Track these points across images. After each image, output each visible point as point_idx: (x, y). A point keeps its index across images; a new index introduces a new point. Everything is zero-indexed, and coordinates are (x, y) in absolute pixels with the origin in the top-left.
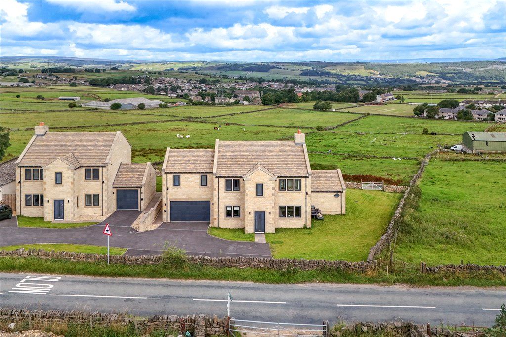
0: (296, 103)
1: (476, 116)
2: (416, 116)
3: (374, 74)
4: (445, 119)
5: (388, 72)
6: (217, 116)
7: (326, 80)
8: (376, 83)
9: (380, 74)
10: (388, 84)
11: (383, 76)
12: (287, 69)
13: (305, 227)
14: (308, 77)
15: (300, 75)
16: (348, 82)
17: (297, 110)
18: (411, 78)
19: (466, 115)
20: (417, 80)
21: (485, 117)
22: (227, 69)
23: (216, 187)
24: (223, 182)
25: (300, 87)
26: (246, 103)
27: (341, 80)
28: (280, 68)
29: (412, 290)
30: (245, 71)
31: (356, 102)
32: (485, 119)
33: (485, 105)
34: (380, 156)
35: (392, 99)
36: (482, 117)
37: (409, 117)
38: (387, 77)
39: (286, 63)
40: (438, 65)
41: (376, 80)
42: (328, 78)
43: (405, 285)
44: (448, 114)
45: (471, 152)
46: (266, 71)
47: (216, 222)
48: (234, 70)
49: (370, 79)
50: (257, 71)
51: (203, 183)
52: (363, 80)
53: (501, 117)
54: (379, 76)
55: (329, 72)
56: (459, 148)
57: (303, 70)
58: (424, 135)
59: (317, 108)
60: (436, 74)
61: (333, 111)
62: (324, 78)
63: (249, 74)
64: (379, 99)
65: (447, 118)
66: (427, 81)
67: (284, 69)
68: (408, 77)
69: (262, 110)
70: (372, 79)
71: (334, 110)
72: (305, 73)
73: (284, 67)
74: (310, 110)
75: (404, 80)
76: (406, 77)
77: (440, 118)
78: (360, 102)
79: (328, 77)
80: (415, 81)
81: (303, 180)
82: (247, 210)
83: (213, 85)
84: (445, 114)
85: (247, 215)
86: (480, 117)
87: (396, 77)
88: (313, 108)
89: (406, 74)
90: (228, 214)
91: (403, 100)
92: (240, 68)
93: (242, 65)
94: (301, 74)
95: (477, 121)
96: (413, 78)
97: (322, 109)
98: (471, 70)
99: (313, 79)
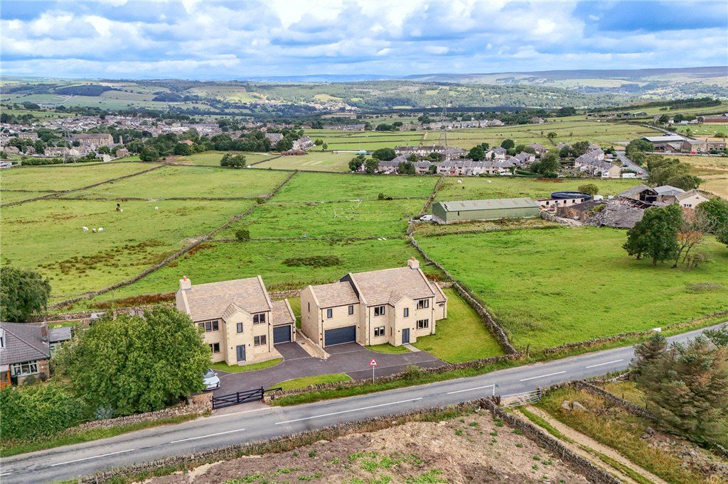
0: (187, 155)
1: (417, 170)
2: (353, 172)
3: (260, 98)
4: (386, 175)
5: (278, 96)
6: (91, 187)
7: (194, 107)
8: (264, 112)
9: (268, 99)
10: (281, 114)
11: (273, 102)
12: (132, 92)
13: (431, 334)
14: (166, 103)
15: (153, 100)
16: (226, 111)
17: (197, 168)
18: (308, 104)
19: (408, 168)
20: (317, 106)
21: (427, 170)
22: (28, 92)
23: (367, 314)
24: (373, 310)
25: (167, 124)
26: (107, 158)
27: (216, 108)
28: (120, 90)
29: (547, 364)
30: (60, 94)
31: (267, 151)
32: (427, 173)
33: (419, 151)
34: (364, 237)
35: (310, 145)
36: (424, 170)
37: (345, 173)
38: (278, 103)
39: (127, 81)
40: (341, 86)
41: (264, 108)
42: (196, 105)
43: (540, 363)
44: (388, 168)
45: (443, 222)
46: (98, 95)
47: (367, 342)
48: (39, 93)
49: (255, 106)
50: (81, 95)
51: (351, 312)
52: (246, 108)
53: (443, 169)
54: (267, 101)
55: (197, 96)
56: (429, 217)
57: (157, 94)
58: (380, 201)
59: (225, 164)
60: (339, 99)
61: (248, 169)
62: (190, 105)
63: (69, 101)
64: (296, 146)
65: (388, 173)
66: (329, 108)
67: (126, 91)
68: (304, 103)
69: (147, 171)
70: (258, 106)
71: (249, 167)
72: (160, 98)
73: (125, 89)
74: (217, 167)
75: (301, 107)
76: (303, 103)
77: (380, 173)
78: (273, 150)
79: (196, 103)
80: (314, 109)
81: (430, 299)
82: (397, 329)
83: (23, 124)
84: (385, 168)
85: (397, 332)
86: (423, 170)
87: (289, 103)
88: (220, 165)
89: (302, 99)
90: (376, 333)
91: (325, 147)
92: (51, 90)
93: (53, 86)
94: (155, 100)
95: (420, 175)
96: (312, 105)
97: (233, 165)
98: (379, 92)
99: (174, 107)
